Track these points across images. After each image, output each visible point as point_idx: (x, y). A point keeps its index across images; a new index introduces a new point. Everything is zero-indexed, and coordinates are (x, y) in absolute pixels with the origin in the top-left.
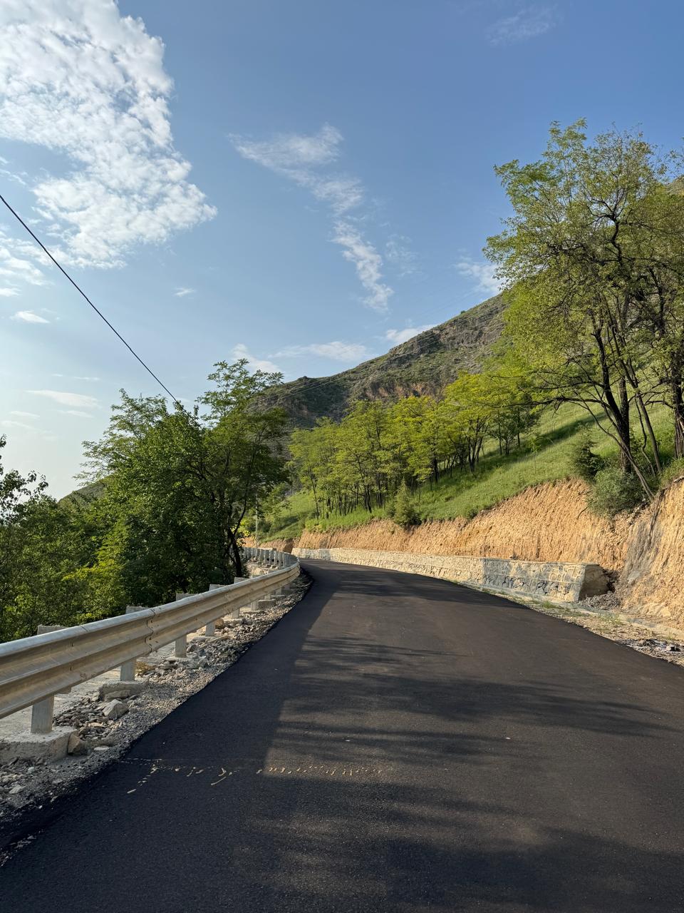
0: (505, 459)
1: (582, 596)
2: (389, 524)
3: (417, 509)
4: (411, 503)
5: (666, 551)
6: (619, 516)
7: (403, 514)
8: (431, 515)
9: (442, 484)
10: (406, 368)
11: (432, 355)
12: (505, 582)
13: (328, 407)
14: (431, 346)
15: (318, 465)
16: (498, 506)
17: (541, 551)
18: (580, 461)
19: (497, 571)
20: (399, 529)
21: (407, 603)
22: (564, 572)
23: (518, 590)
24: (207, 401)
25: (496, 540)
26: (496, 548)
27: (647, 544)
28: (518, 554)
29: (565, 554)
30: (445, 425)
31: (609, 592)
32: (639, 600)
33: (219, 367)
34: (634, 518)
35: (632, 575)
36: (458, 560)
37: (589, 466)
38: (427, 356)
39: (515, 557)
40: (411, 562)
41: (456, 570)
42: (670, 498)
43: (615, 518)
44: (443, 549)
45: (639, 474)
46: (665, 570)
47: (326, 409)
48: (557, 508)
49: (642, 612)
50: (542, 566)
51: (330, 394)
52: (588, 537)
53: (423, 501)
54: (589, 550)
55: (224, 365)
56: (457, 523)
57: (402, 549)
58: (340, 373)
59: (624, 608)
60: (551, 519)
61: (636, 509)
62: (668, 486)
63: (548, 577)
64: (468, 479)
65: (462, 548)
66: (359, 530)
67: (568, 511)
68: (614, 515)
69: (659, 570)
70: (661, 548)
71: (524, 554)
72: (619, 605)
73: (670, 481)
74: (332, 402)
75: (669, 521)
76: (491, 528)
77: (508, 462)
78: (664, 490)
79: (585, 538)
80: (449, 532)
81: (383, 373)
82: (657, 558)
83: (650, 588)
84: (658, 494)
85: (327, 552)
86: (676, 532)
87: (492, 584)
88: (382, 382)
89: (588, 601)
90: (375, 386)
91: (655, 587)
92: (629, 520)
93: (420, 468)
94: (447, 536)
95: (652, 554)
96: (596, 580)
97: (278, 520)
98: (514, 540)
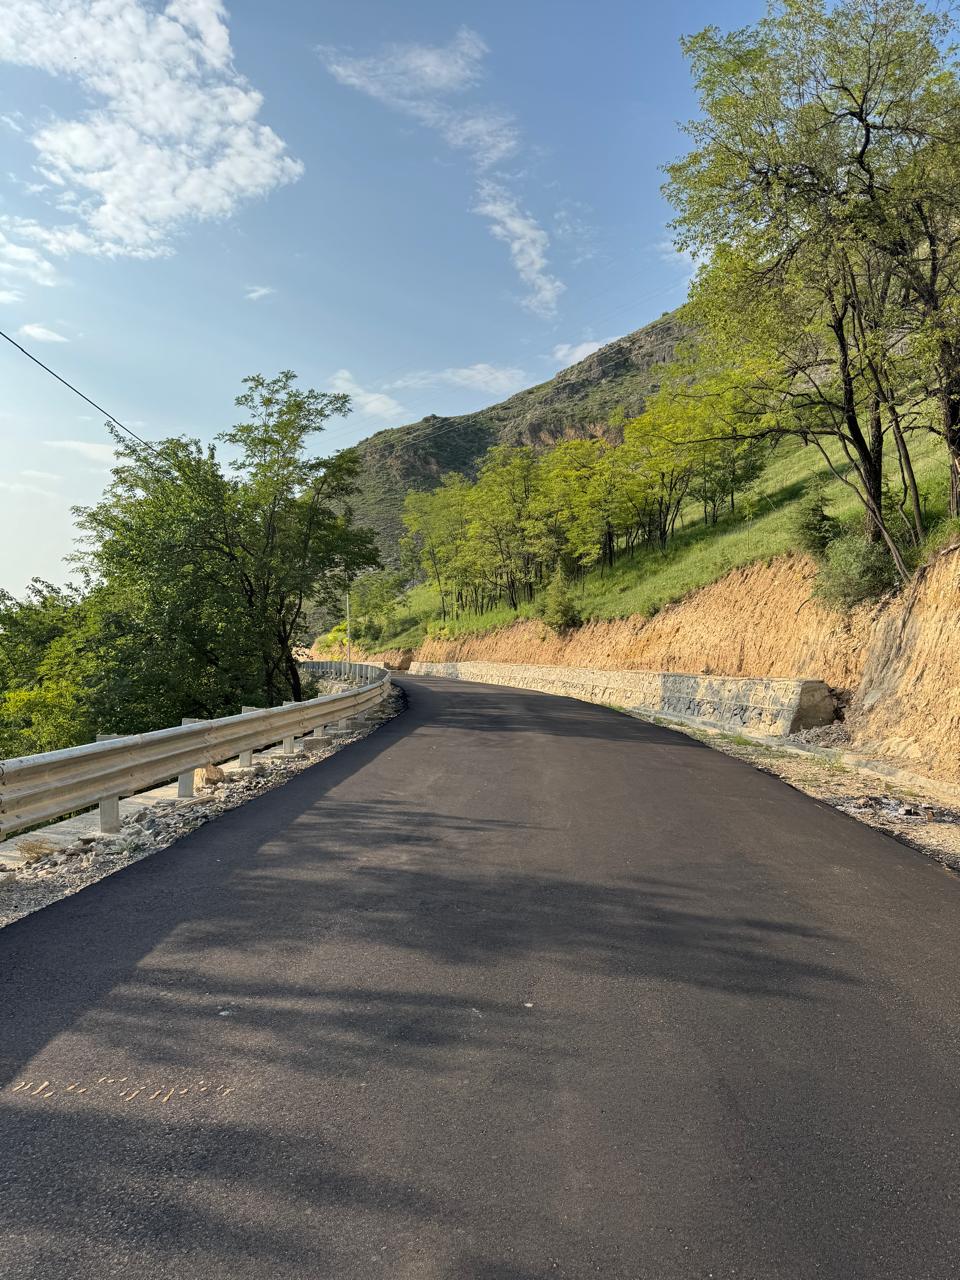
0: (711, 529)
1: (795, 728)
2: (538, 626)
3: (577, 605)
4: (568, 596)
5: (922, 660)
6: (857, 609)
7: (558, 612)
8: (597, 612)
9: (618, 568)
10: (580, 400)
11: (619, 380)
12: (689, 708)
13: (467, 461)
14: (618, 366)
15: (442, 543)
16: (690, 597)
17: (745, 662)
18: (807, 527)
19: (679, 691)
20: (552, 634)
21: (519, 741)
22: (771, 692)
23: (706, 719)
24: (233, 438)
25: (683, 648)
26: (683, 660)
27: (897, 650)
28: (713, 666)
29: (777, 667)
30: (624, 480)
31: (836, 721)
32: (878, 734)
33: (251, 384)
34: (880, 610)
35: (869, 697)
36: (628, 676)
37: (820, 534)
38: (611, 381)
39: (708, 672)
40: (565, 680)
41: (625, 691)
42: (934, 579)
43: (853, 611)
44: (610, 662)
45: (890, 544)
46: (919, 688)
47: (465, 464)
48: (771, 598)
49: (881, 751)
50: (741, 683)
51: (470, 441)
52: (811, 641)
53: (587, 594)
54: (812, 659)
55: (259, 382)
56: (630, 624)
57: (555, 662)
58: (484, 408)
59: (856, 744)
60: (762, 615)
61: (884, 598)
62: (931, 560)
63: (748, 701)
64: (655, 560)
65: (637, 660)
66: (498, 637)
67: (786, 603)
68: (850, 607)
69: (910, 689)
70: (914, 657)
71: (721, 666)
72: (848, 740)
73: (936, 553)
74: (473, 452)
75: (930, 614)
76: (678, 630)
77: (713, 534)
78: (925, 569)
79: (807, 643)
80: (620, 638)
81: (548, 408)
82: (908, 670)
83: (894, 717)
84: (916, 575)
85: (454, 666)
86: (938, 632)
87: (671, 711)
88: (545, 422)
89: (804, 734)
90: (535, 429)
91: (902, 714)
92: (872, 614)
93: (585, 544)
94: (617, 644)
95: (902, 665)
96: (816, 706)
97: (392, 622)
98: (708, 647)
